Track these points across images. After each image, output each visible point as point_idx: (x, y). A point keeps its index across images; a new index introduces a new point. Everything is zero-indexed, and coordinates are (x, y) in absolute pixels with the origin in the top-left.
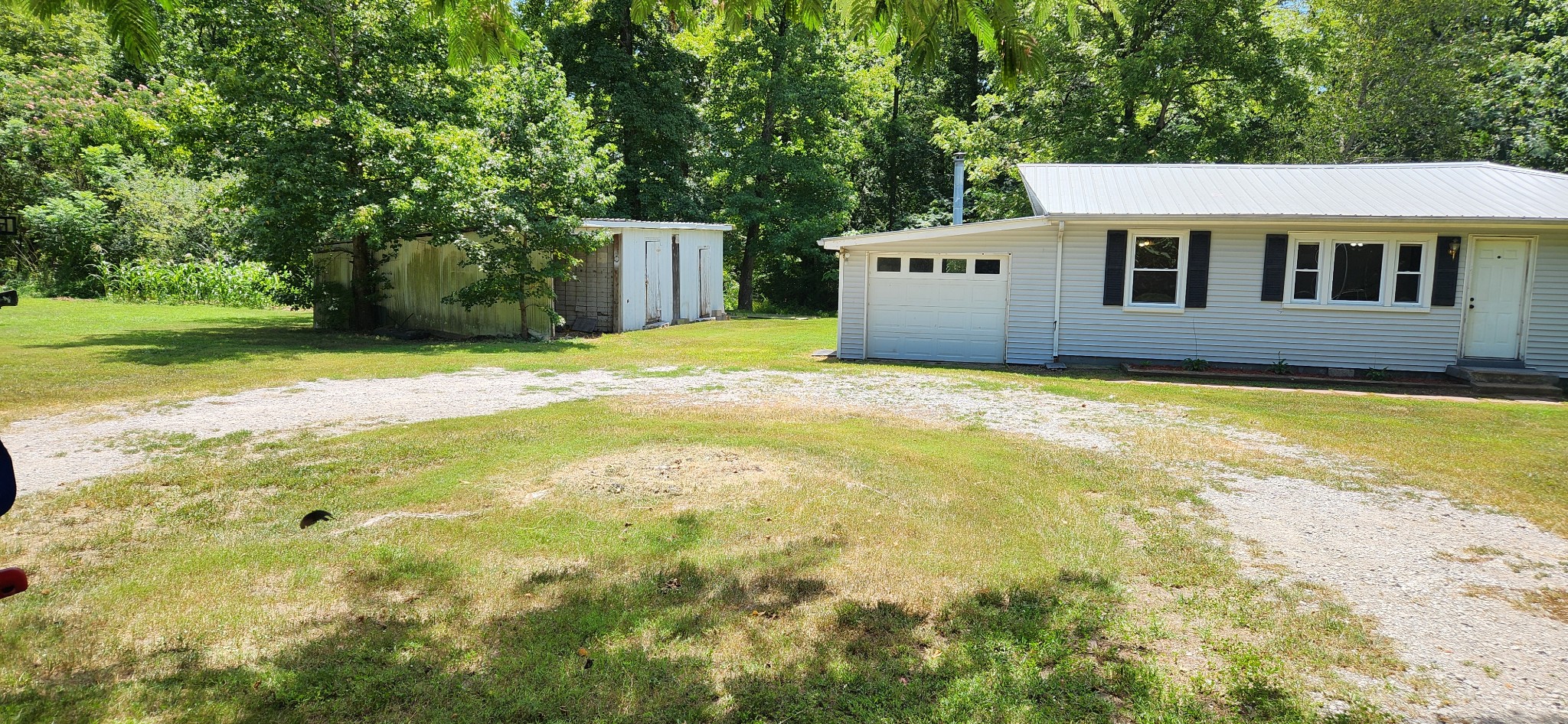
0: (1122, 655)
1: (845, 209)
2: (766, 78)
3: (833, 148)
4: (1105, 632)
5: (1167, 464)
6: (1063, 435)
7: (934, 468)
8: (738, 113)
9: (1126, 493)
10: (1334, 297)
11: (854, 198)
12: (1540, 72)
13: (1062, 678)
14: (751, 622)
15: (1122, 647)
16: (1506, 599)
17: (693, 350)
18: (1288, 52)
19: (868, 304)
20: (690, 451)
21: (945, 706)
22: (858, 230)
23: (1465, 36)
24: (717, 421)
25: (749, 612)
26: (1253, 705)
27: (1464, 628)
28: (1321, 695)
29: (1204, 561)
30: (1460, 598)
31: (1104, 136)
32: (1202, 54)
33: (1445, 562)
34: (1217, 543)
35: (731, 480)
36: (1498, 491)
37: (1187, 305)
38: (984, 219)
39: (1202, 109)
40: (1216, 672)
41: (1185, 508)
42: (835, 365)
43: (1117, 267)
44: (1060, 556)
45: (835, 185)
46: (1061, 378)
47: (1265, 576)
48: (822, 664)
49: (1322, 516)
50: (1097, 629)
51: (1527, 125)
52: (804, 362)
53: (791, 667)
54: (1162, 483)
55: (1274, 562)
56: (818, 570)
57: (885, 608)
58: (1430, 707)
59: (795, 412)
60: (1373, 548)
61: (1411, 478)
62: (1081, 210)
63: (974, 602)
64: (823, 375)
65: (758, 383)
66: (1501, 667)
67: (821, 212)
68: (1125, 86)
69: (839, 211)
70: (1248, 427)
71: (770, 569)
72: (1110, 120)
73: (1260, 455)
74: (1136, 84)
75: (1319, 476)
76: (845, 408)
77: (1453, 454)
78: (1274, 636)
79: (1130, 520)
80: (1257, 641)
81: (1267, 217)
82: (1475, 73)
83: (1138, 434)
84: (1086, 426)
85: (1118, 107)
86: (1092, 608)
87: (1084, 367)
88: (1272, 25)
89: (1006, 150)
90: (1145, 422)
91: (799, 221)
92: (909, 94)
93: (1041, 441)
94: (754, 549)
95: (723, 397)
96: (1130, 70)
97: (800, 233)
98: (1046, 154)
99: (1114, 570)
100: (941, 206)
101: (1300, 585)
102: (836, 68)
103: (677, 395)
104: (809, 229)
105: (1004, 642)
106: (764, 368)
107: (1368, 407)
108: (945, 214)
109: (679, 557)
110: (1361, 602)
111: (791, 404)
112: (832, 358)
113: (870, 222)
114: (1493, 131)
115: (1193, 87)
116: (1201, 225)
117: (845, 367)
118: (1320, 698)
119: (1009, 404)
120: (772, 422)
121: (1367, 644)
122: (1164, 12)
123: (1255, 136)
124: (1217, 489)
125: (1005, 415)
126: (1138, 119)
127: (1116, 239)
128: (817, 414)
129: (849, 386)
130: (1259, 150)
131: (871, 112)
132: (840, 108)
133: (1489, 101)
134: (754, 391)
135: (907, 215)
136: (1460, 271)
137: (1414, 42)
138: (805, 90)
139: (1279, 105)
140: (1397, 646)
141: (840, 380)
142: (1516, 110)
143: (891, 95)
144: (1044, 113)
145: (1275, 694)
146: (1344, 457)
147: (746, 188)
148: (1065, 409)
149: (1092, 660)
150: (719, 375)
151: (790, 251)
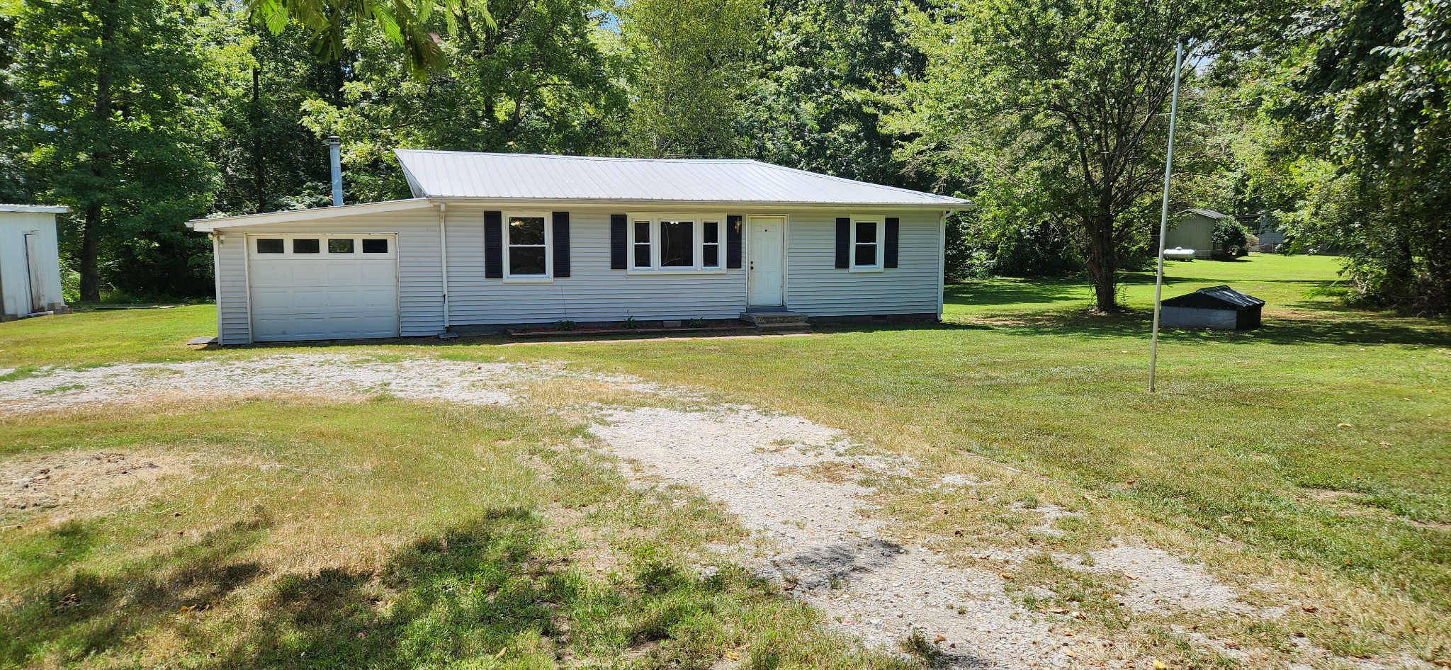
0: (551, 568)
1: (209, 190)
2: (96, 46)
3: (189, 126)
4: (533, 554)
5: (558, 409)
6: (466, 396)
7: (350, 439)
8: (61, 83)
9: (531, 437)
10: (663, 265)
11: (217, 178)
12: (778, 94)
13: (505, 599)
14: (181, 619)
15: (550, 563)
16: (800, 473)
17: (30, 350)
18: (611, 65)
19: (251, 287)
20: (57, 458)
21: (406, 647)
22: (225, 212)
23: (730, 64)
24: (83, 422)
25: (176, 610)
26: (655, 584)
27: (779, 498)
28: (699, 565)
29: (601, 482)
30: (774, 478)
31: (469, 127)
32: (544, 61)
33: (760, 454)
34: (607, 466)
35: (120, 481)
36: (784, 399)
37: (555, 276)
38: (363, 201)
39: (548, 109)
40: (624, 566)
41: (578, 442)
42: (218, 352)
43: (495, 244)
44: (484, 498)
45: (195, 165)
46: (455, 346)
47: (646, 486)
48: (273, 639)
49: (677, 434)
50: (527, 552)
51: (773, 133)
52: (179, 352)
53: (238, 650)
54: (557, 425)
55: (650, 474)
56: (248, 553)
57: (327, 575)
58: (768, 557)
59: (182, 403)
60: (715, 452)
61: (730, 397)
62: (459, 193)
63: (416, 552)
64: (206, 364)
65: (127, 378)
66: (805, 520)
67: (179, 194)
68: (484, 84)
69: (201, 192)
70: (614, 372)
71: (191, 563)
72: (473, 113)
73: (627, 393)
74: (493, 84)
75: (670, 404)
76: (240, 394)
77: (753, 377)
78: (660, 529)
79: (537, 458)
80: (651, 534)
81: (610, 200)
82: (738, 92)
83: (531, 387)
84: (485, 385)
85: (478, 102)
86: (521, 536)
87: (474, 334)
88: (597, 42)
89: (379, 136)
90: (533, 376)
91: (153, 203)
92: (269, 75)
93: (448, 403)
94: (168, 545)
95: (84, 397)
96: (487, 70)
97: (156, 216)
98: (418, 142)
99: (532, 502)
100: (315, 189)
101: (671, 487)
102: (181, 41)
103: (20, 400)
104: (166, 212)
105: (450, 580)
106: (132, 362)
107: (693, 349)
108: (320, 197)
109: (71, 571)
110: (714, 491)
111: (176, 396)
112: (213, 345)
113: (237, 204)
114: (753, 137)
115: (540, 89)
116: (561, 207)
117: (231, 353)
118: (697, 568)
119: (412, 373)
120: (156, 417)
121: (722, 522)
122: (510, 21)
123: (592, 134)
124: (600, 424)
125: (409, 383)
126: (497, 114)
127: (492, 219)
128: (209, 402)
129: (239, 371)
130: (596, 145)
131: (229, 90)
132: (190, 84)
133: (749, 114)
134: (125, 387)
135: (279, 197)
136: (743, 241)
137: (696, 65)
138: (147, 63)
139: (608, 109)
140: (741, 519)
141: (227, 367)
142: (766, 122)
143: (250, 74)
144: (412, 103)
145: (668, 572)
146: (683, 387)
147: (80, 166)
148: (463, 373)
149: (526, 578)
150: (73, 373)
151: (143, 235)
